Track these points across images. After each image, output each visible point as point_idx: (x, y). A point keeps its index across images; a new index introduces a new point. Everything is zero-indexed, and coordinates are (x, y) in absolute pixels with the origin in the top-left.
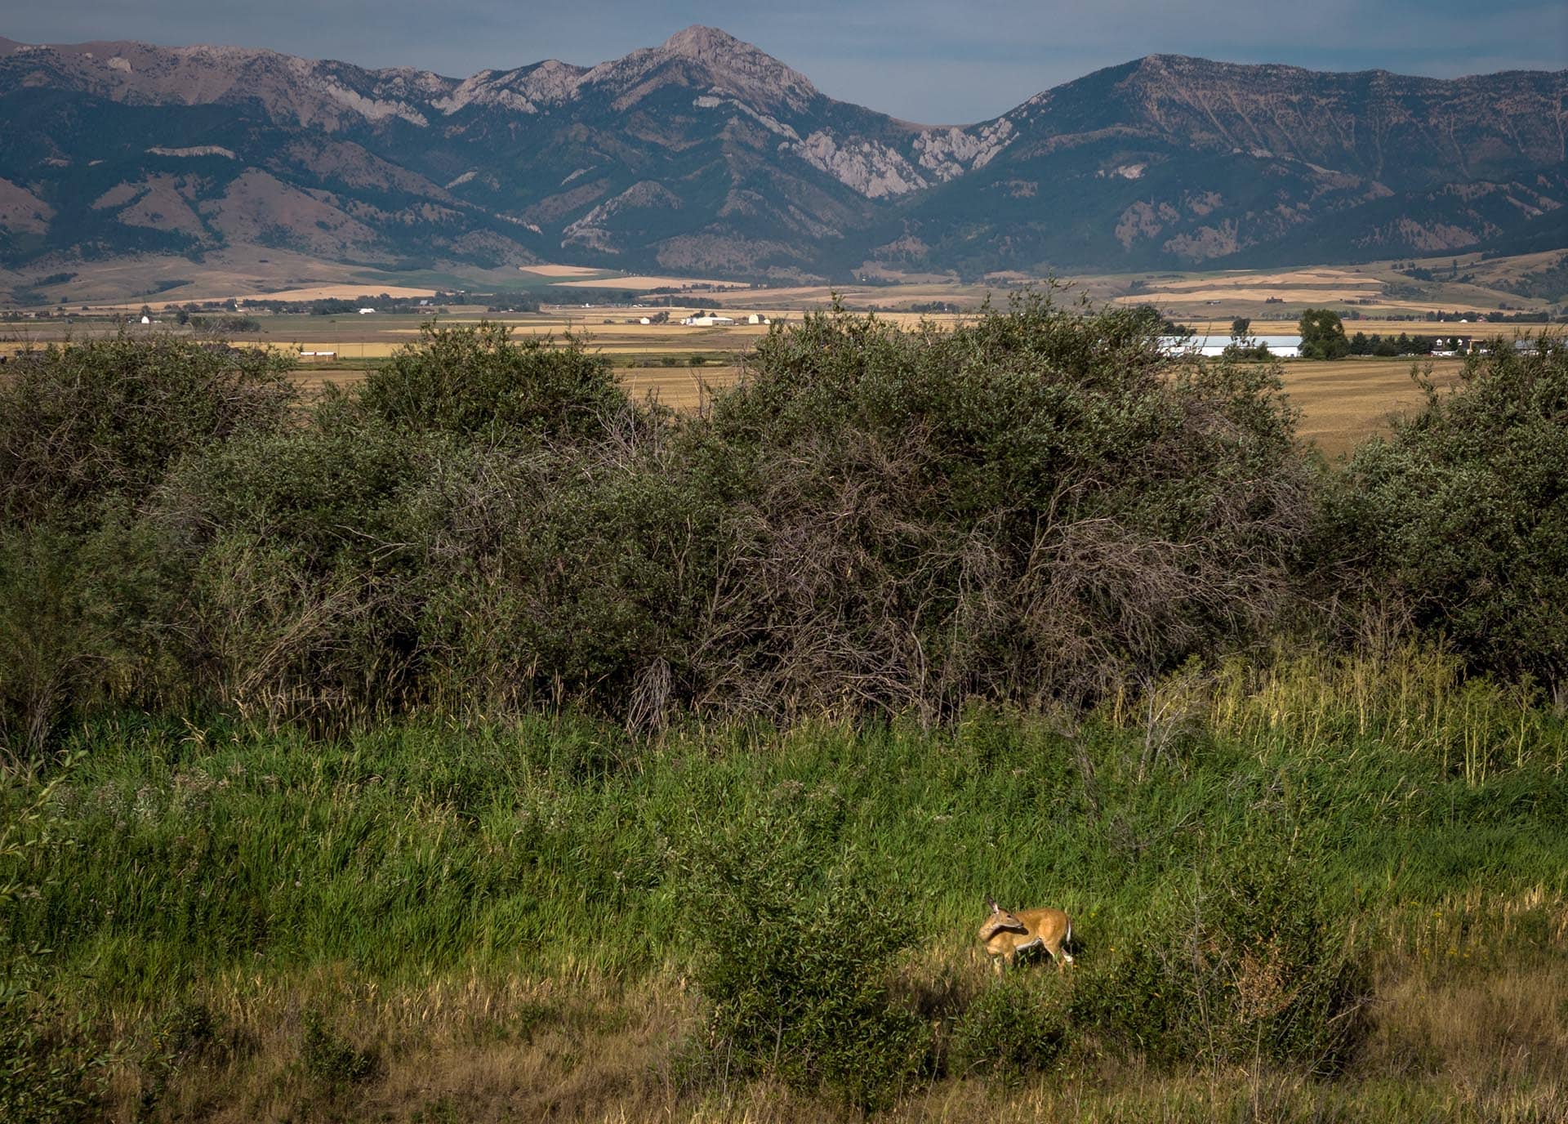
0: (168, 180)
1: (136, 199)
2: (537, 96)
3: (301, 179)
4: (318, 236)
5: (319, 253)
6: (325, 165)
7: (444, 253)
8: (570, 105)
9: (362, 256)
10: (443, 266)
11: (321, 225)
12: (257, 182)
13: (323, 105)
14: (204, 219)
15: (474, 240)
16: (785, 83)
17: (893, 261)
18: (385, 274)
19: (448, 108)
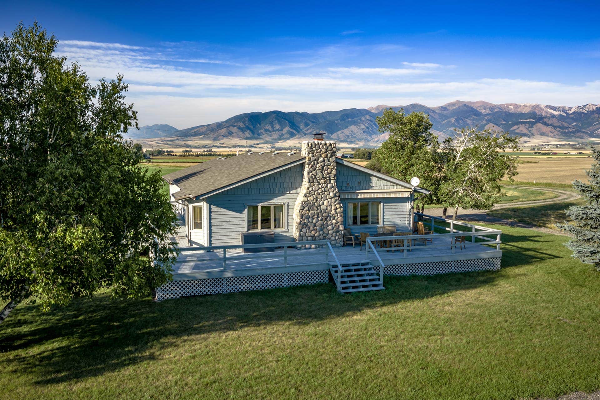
0: (523, 125)
1: (518, 128)
2: (587, 110)
3: (546, 124)
4: (550, 134)
5: (550, 136)
6: (550, 122)
7: (573, 136)
8: (594, 111)
9: (559, 137)
10: (573, 139)
11: (551, 132)
12: (539, 125)
13: (547, 112)
14: (530, 131)
15: (578, 134)
18: (563, 140)
19: (570, 112)
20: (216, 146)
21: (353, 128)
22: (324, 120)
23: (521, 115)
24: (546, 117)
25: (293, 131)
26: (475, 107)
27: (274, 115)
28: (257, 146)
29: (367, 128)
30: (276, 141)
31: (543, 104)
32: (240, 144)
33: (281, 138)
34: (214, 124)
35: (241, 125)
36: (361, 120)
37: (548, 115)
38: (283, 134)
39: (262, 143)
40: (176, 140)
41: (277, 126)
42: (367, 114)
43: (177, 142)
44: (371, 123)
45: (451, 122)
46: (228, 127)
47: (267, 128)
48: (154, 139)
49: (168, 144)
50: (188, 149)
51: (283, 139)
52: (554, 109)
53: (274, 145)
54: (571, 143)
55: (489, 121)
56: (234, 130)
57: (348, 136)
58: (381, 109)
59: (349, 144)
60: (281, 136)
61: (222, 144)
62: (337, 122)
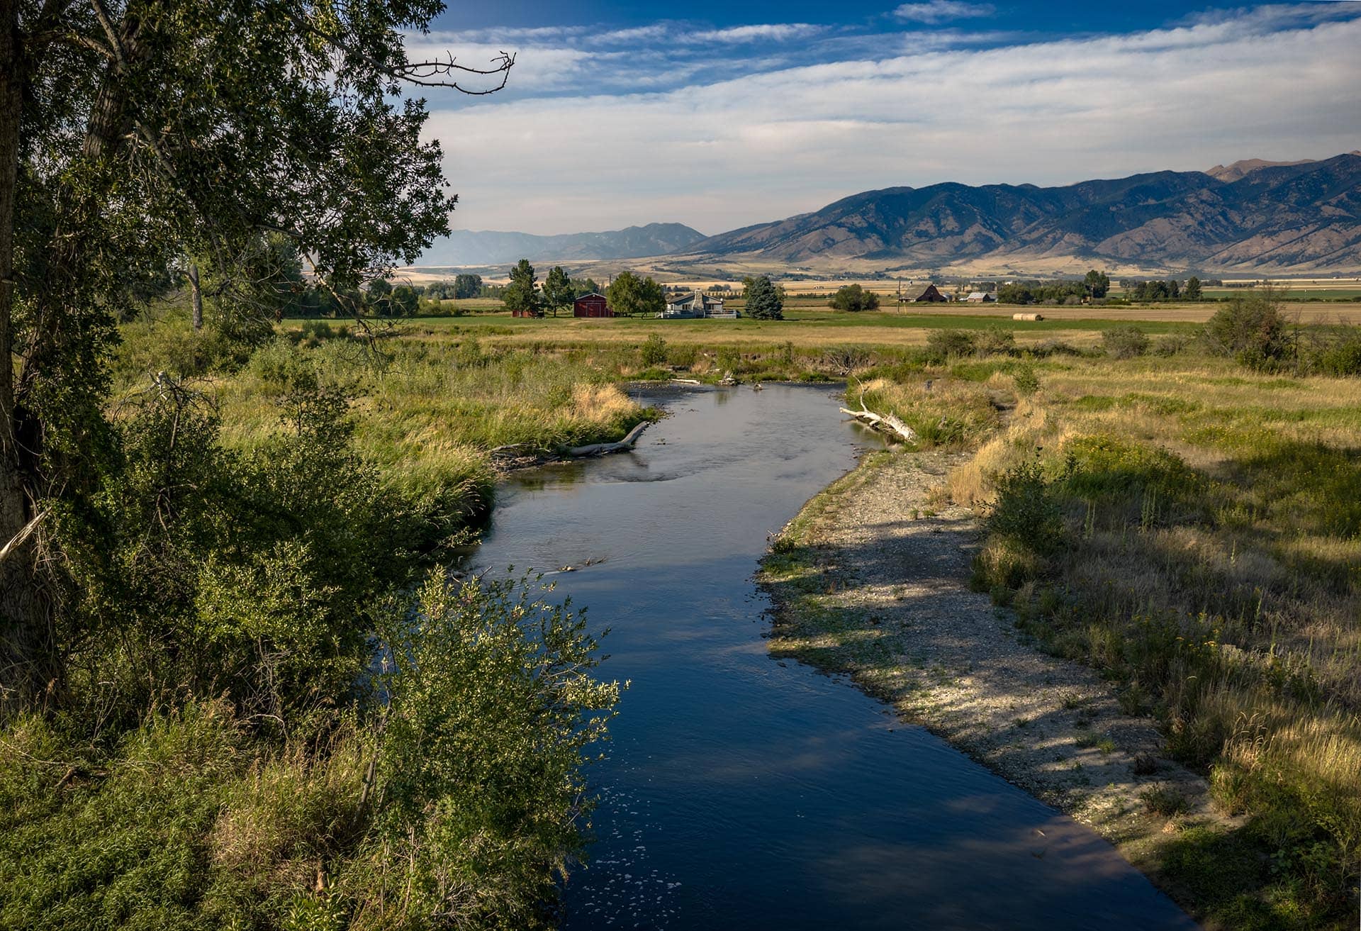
20: (791, 276)
21: (1160, 225)
22: (1078, 205)
25: (991, 234)
27: (943, 195)
28: (895, 275)
29: (1201, 224)
30: (945, 261)
32: (851, 270)
33: (960, 253)
34: (790, 220)
35: (856, 222)
36: (1182, 202)
39: (906, 268)
40: (697, 261)
41: (950, 223)
42: (1203, 187)
43: (700, 266)
44: (1214, 211)
46: (824, 227)
47: (922, 227)
48: (647, 259)
49: (679, 271)
50: (722, 284)
51: (963, 256)
53: (937, 273)
56: (839, 234)
57: (1142, 247)
58: (1245, 172)
59: (1142, 269)
60: (957, 249)
61: (807, 269)
62: (1114, 209)
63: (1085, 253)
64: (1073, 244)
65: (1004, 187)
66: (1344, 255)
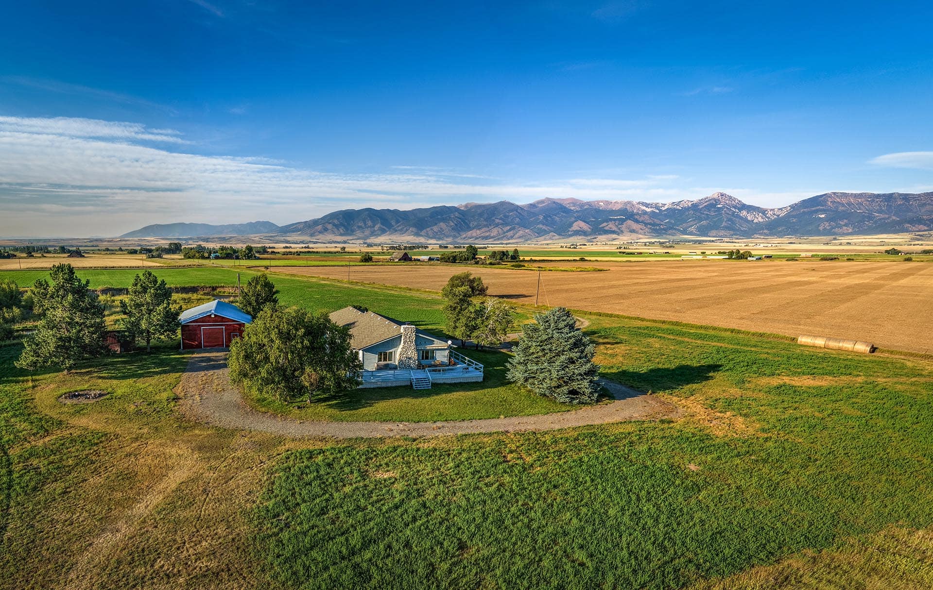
0: (613, 222)
1: (607, 225)
2: (682, 206)
3: (637, 221)
4: (641, 231)
5: (640, 234)
6: (641, 219)
7: (664, 233)
8: (690, 207)
9: (649, 234)
10: (664, 236)
11: (642, 229)
12: (629, 222)
13: (638, 209)
14: (619, 228)
15: (670, 231)
16: (736, 202)
17: (761, 234)
18: (653, 237)
19: (663, 209)
20: (313, 242)
21: (442, 225)
22: (413, 217)
23: (612, 212)
24: (638, 214)
25: (384, 227)
26: (564, 204)
27: (366, 213)
28: (349, 241)
29: (456, 225)
30: (367, 237)
31: (635, 201)
32: (335, 240)
34: (311, 221)
35: (335, 222)
36: (450, 218)
37: (640, 212)
38: (375, 231)
39: (355, 239)
40: (276, 236)
41: (370, 223)
42: (456, 211)
43: (278, 238)
44: (460, 220)
45: (539, 219)
46: (324, 224)
47: (360, 224)
49: (270, 240)
50: (288, 245)
51: (375, 235)
52: (647, 205)
54: (661, 240)
55: (578, 218)
56: (330, 226)
57: (437, 233)
58: (469, 207)
59: (437, 240)
60: (372, 233)
61: (318, 240)
62: (426, 219)
63: (417, 234)
64: (413, 231)
65: (388, 210)
66: (503, 237)
